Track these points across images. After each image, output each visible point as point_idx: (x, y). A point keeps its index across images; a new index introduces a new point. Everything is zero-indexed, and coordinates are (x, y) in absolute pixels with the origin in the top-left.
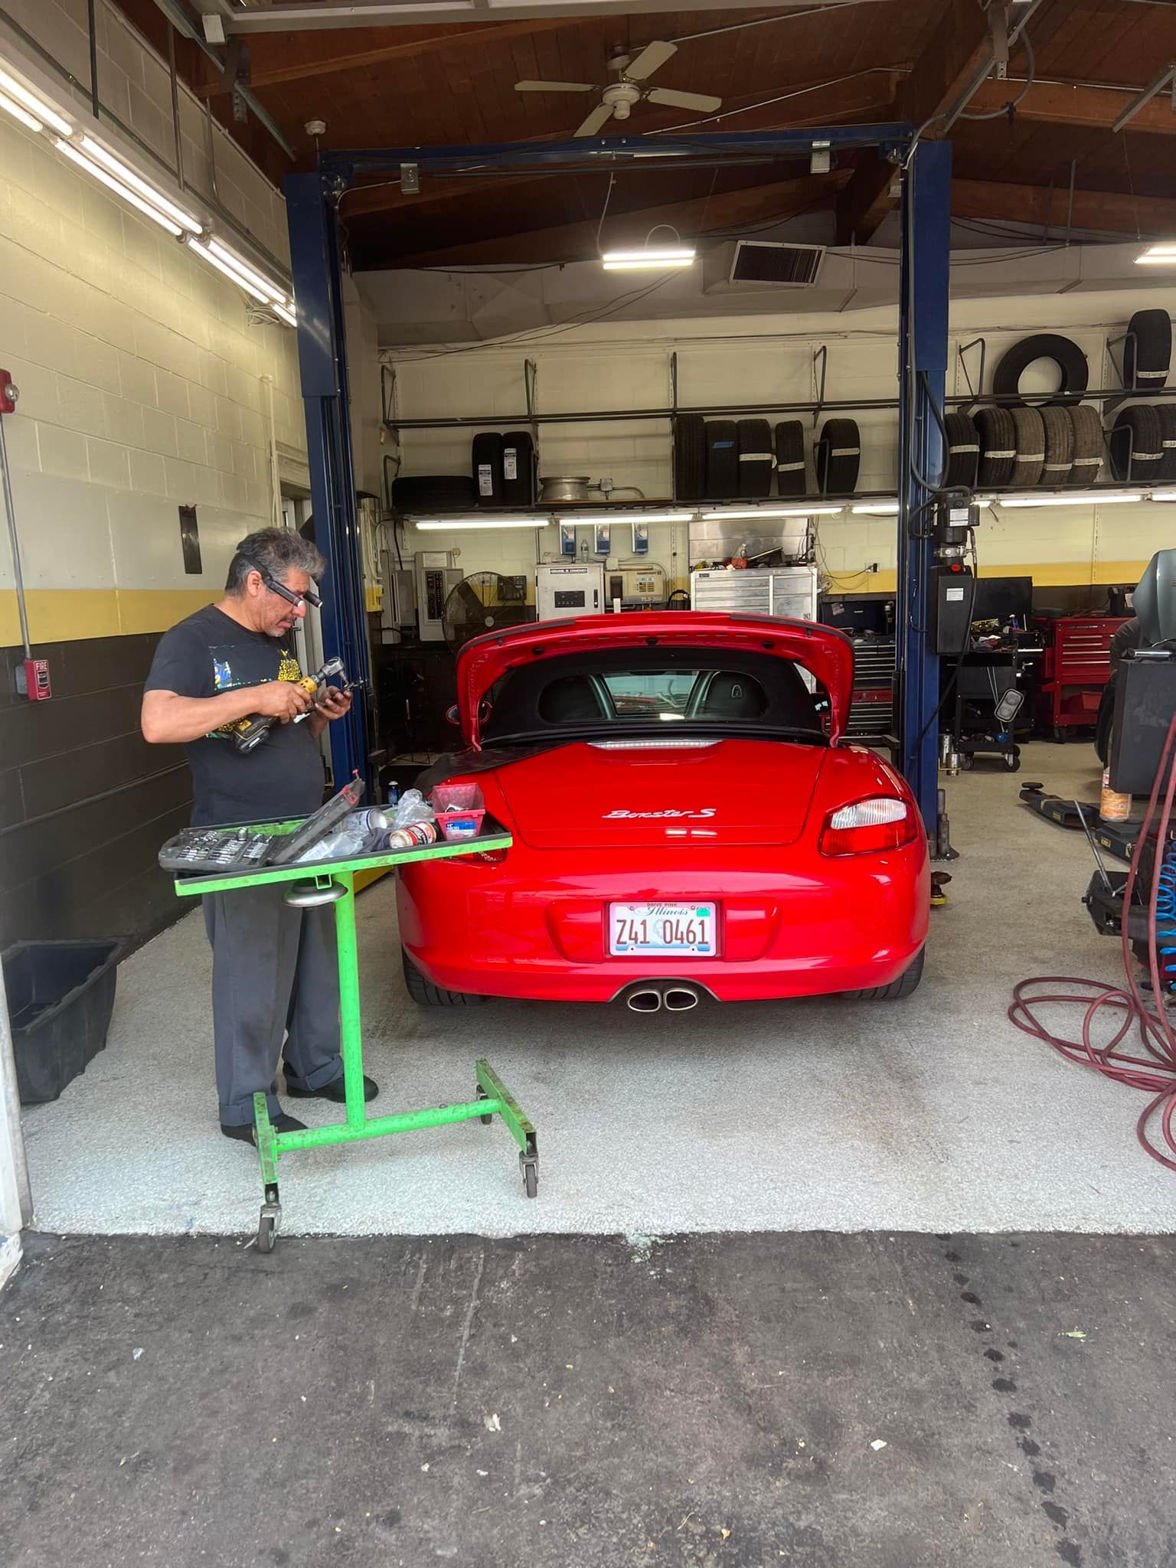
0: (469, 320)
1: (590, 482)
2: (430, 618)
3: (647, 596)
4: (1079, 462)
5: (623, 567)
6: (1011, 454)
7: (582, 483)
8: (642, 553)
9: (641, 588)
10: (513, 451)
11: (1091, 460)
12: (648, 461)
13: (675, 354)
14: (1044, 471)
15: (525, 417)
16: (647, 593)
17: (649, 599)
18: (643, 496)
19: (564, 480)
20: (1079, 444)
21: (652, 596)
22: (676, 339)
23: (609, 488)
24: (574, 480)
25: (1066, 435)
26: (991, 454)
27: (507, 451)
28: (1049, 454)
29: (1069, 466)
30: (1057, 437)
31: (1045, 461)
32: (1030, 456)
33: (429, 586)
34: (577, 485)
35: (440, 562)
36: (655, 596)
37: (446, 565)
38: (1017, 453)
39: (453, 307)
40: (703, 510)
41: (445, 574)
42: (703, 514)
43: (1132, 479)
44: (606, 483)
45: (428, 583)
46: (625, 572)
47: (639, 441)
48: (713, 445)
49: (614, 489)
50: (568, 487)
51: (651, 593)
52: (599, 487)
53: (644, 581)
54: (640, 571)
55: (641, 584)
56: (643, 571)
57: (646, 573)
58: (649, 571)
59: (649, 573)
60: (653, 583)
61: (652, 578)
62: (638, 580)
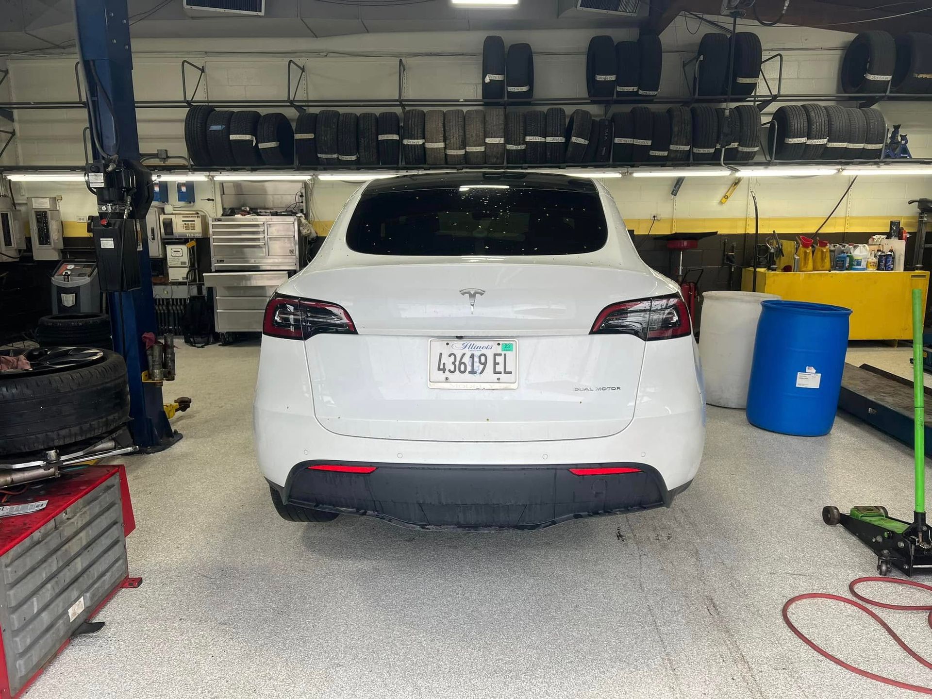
2: (40, 244)
3: (191, 233)
4: (470, 149)
5: (175, 212)
6: (420, 142)
8: (190, 202)
9: (186, 227)
11: (477, 148)
14: (446, 154)
16: (190, 231)
17: (192, 235)
20: (467, 136)
21: (194, 233)
23: (165, 156)
25: (457, 130)
26: (406, 142)
28: (447, 143)
29: (462, 152)
30: (452, 131)
31: (445, 148)
32: (433, 144)
33: (38, 221)
35: (44, 204)
36: (196, 233)
37: (49, 207)
38: (425, 142)
40: (213, 173)
41: (49, 213)
42: (212, 177)
43: (508, 163)
44: (162, 153)
45: (37, 219)
46: (174, 216)
48: (210, 127)
49: (168, 157)
51: (194, 231)
52: (156, 156)
53: (188, 223)
54: (185, 216)
55: (185, 224)
56: (187, 216)
57: (189, 217)
58: (192, 215)
59: (192, 217)
60: (194, 224)
61: (194, 221)
62: (183, 221)
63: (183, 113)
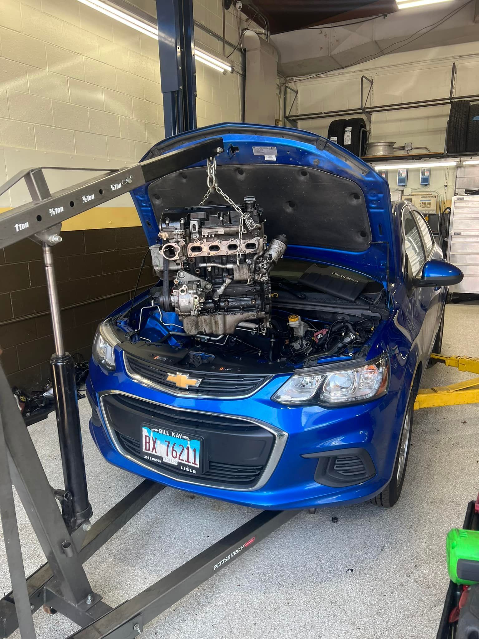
0: (329, 55)
1: (395, 146)
3: (426, 210)
5: (413, 193)
7: (390, 145)
8: (426, 185)
9: (422, 205)
10: (350, 128)
12: (435, 131)
13: (454, 64)
15: (359, 109)
16: (426, 208)
17: (427, 212)
18: (430, 152)
19: (379, 144)
21: (429, 211)
22: (460, 56)
23: (410, 148)
24: (385, 144)
27: (347, 129)
34: (386, 147)
36: (431, 210)
39: (321, 48)
40: (463, 159)
42: (463, 162)
44: (408, 145)
46: (413, 196)
47: (431, 120)
48: (473, 118)
49: (412, 149)
50: (381, 148)
51: (430, 208)
52: (404, 148)
53: (425, 202)
54: (423, 196)
55: (423, 203)
56: (425, 196)
57: (427, 197)
58: (429, 196)
59: (429, 197)
60: (430, 203)
61: (430, 200)
62: (421, 201)
63: (447, 109)
